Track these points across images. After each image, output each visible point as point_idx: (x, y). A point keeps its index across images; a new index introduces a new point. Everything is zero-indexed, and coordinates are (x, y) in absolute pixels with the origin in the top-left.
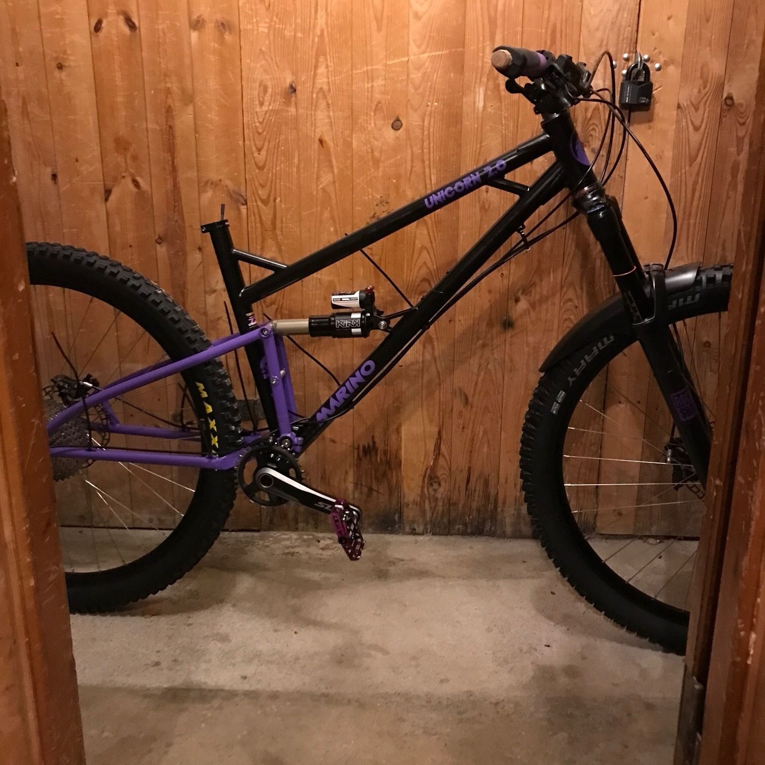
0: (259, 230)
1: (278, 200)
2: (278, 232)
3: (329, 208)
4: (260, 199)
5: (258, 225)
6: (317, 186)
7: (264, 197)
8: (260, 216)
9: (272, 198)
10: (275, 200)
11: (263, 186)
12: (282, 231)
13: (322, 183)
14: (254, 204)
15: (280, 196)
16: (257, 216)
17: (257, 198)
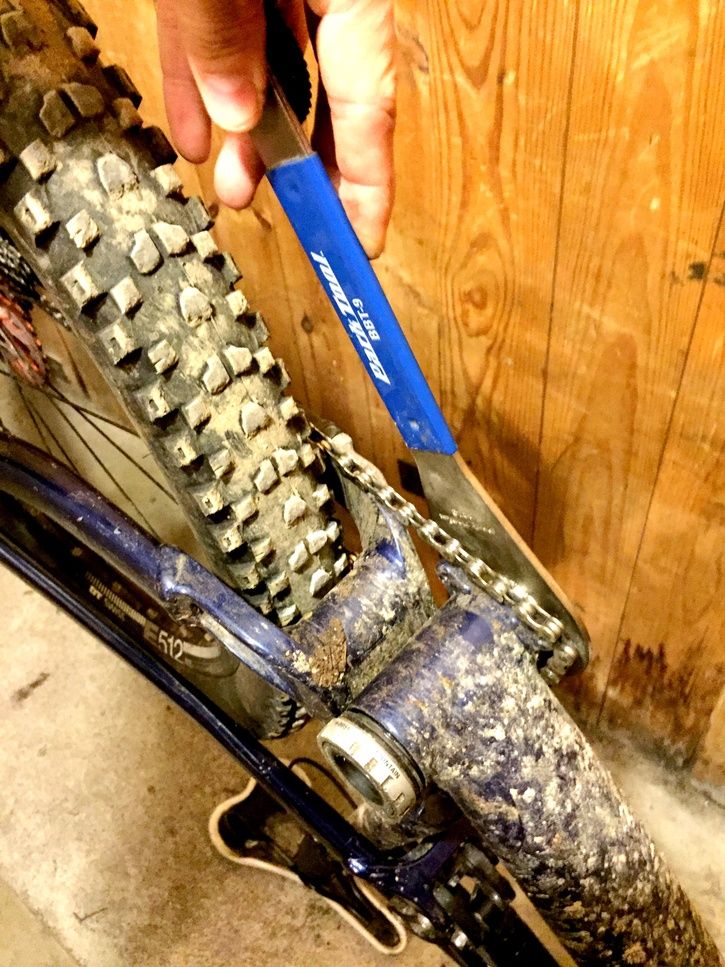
0: (457, 153)
1: (510, 79)
2: (504, 172)
3: (656, 139)
4: (463, 64)
5: (457, 141)
6: (632, 55)
7: (474, 62)
8: (460, 116)
9: (493, 71)
10: (501, 79)
11: (471, 27)
12: (514, 173)
13: (647, 49)
14: (447, 77)
15: (517, 68)
16: (453, 115)
17: (455, 61)
